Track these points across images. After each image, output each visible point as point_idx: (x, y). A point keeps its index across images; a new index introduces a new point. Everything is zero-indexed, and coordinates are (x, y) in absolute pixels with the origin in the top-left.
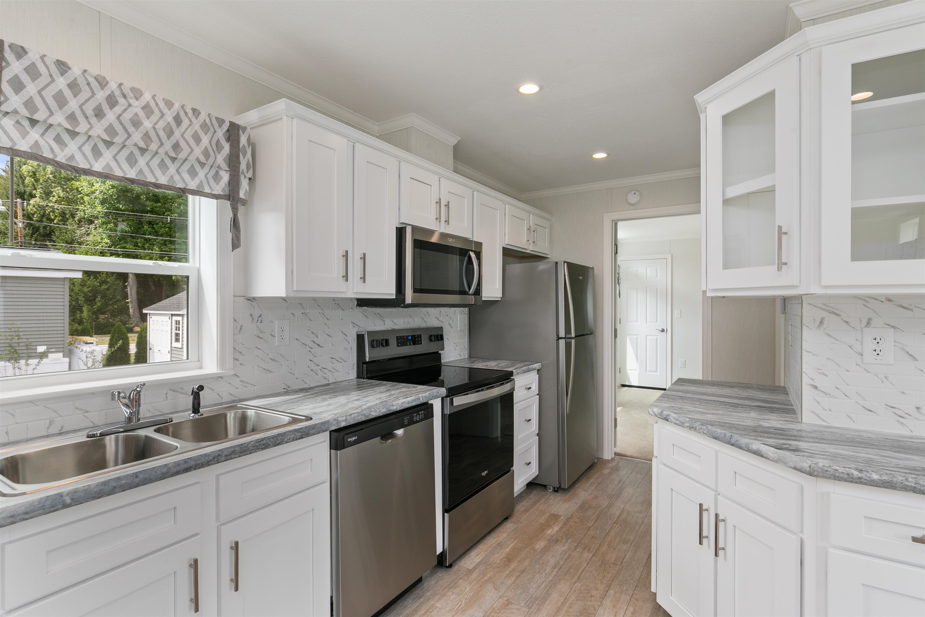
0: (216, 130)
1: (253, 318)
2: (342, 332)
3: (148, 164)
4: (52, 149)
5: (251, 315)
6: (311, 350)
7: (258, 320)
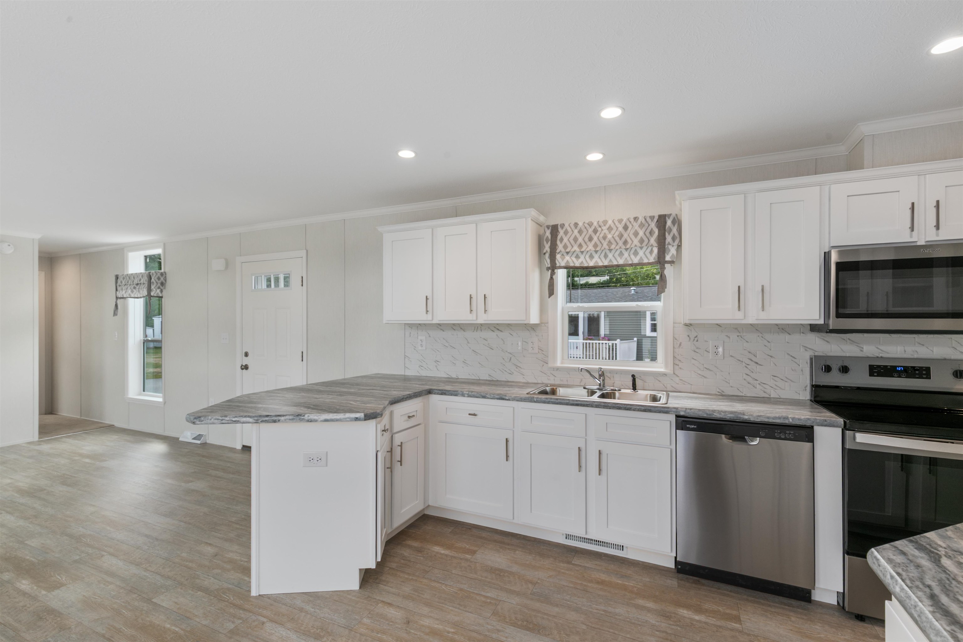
0: (650, 224)
1: (690, 338)
2: (788, 354)
3: (613, 256)
4: (573, 262)
5: (688, 336)
6: (747, 366)
7: (694, 340)
